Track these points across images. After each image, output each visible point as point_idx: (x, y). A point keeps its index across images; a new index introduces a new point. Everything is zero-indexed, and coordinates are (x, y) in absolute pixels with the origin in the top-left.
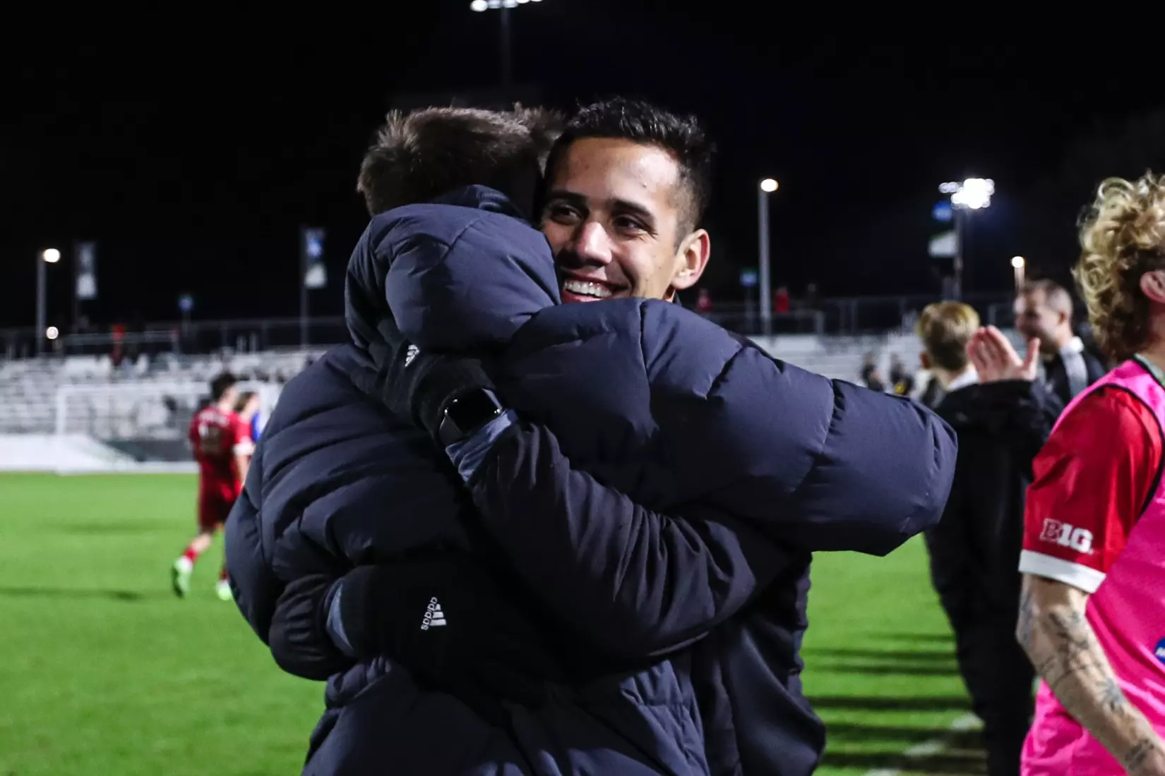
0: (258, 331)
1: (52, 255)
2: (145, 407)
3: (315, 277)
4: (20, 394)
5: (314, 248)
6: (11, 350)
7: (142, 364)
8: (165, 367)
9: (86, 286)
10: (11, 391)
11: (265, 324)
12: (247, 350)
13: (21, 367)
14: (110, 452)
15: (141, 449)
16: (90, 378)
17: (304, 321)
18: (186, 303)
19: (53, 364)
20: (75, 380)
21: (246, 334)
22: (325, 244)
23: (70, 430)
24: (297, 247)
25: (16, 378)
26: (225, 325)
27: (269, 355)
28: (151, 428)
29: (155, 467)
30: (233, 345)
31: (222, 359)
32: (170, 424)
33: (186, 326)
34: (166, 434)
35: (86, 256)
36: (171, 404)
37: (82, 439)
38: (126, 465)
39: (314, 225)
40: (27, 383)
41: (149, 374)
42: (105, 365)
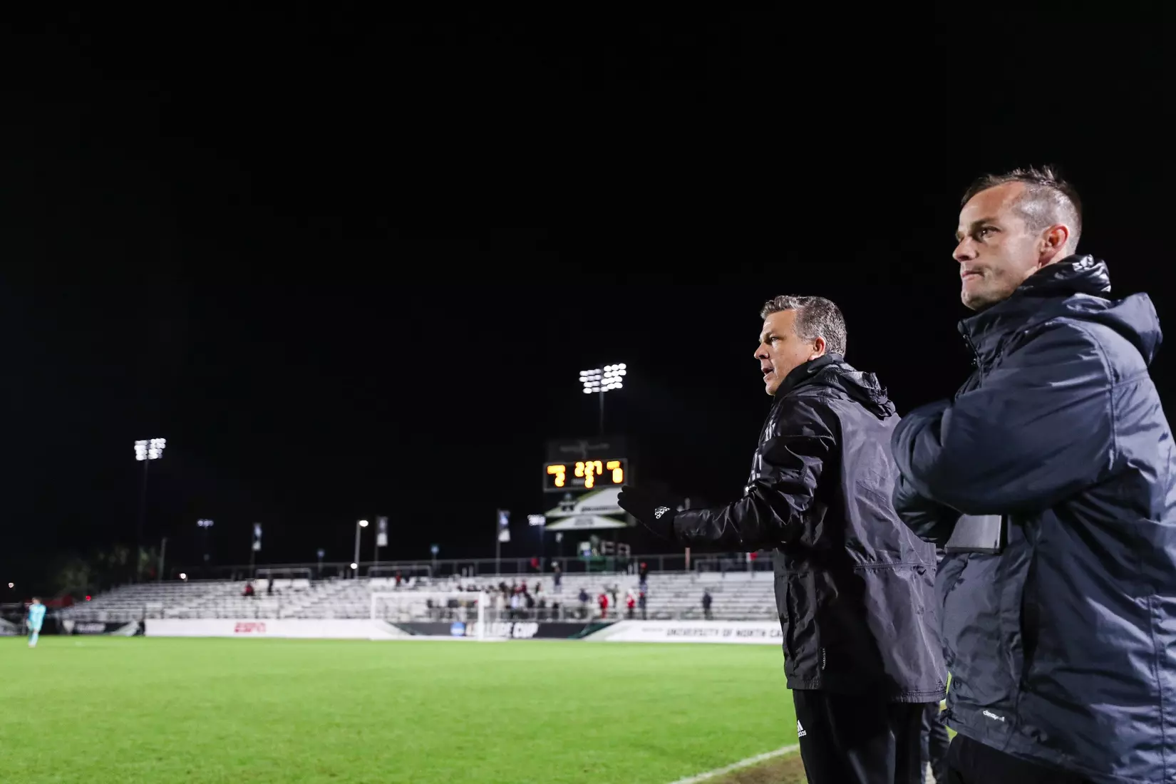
0: (473, 564)
1: (364, 523)
2: (414, 606)
3: (504, 536)
4: (346, 597)
5: (504, 521)
6: (342, 574)
7: (413, 581)
8: (424, 584)
9: (382, 540)
10: (342, 595)
11: (477, 561)
12: (468, 576)
13: (347, 583)
14: (397, 630)
15: (412, 628)
16: (383, 589)
17: (498, 560)
18: (435, 550)
19: (363, 581)
20: (376, 590)
21: (467, 566)
22: (510, 519)
23: (377, 617)
24: (495, 520)
25: (344, 589)
26: (456, 562)
27: (479, 578)
28: (418, 617)
29: (419, 638)
30: (460, 573)
31: (454, 580)
32: (429, 614)
33: (435, 562)
34: (426, 620)
35: (383, 524)
36: (429, 604)
37: (381, 622)
38: (406, 637)
39: (503, 508)
40: (350, 591)
41: (414, 588)
42: (392, 582)
